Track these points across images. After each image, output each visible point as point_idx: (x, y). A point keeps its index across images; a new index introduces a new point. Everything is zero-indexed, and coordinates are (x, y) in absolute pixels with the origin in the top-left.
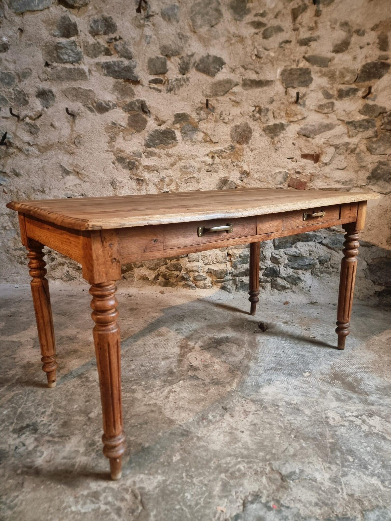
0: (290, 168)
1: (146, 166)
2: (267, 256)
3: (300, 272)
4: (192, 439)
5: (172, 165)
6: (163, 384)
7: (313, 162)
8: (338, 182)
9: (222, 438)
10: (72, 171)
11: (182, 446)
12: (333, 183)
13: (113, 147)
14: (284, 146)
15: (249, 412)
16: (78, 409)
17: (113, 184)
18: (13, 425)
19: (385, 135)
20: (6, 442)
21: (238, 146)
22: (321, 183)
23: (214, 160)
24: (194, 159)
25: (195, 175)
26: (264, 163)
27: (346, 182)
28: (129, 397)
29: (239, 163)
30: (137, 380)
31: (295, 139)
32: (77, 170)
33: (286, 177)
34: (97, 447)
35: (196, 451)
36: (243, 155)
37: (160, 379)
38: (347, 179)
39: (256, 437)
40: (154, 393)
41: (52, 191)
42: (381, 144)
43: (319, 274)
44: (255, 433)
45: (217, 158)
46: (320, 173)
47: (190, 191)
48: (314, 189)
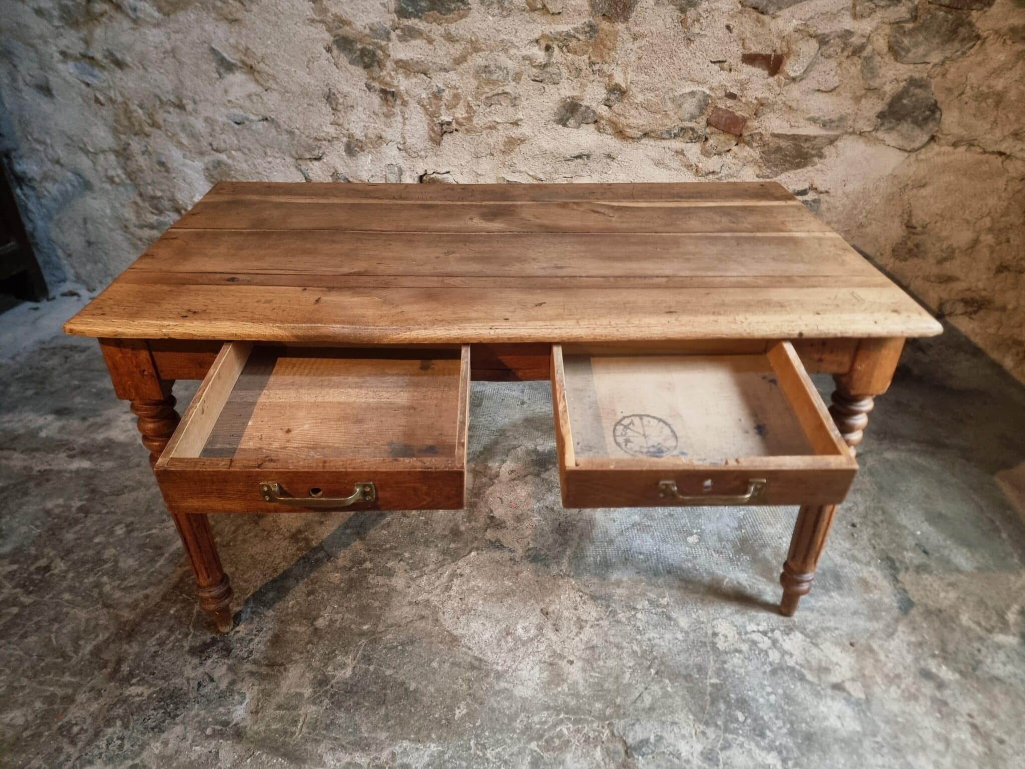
0: (715, 85)
1: (401, 60)
4: (487, 675)
5: (459, 61)
6: (441, 558)
7: (766, 73)
8: (814, 120)
9: (537, 675)
10: (239, 64)
11: (470, 688)
12: (802, 122)
13: (325, 11)
14: (708, 32)
15: (586, 621)
16: (295, 610)
17: (330, 97)
18: (190, 638)
19: (934, 16)
20: (181, 673)
21: (605, 25)
22: (777, 122)
23: (550, 56)
24: (505, 50)
25: (508, 89)
26: (660, 70)
27: (831, 121)
28: (382, 586)
29: (605, 67)
30: (396, 548)
31: (732, 17)
32: (250, 62)
33: (705, 103)
34: (332, 687)
35: (492, 699)
36: (614, 49)
37: (436, 546)
38: (834, 116)
39: (592, 674)
40: (425, 577)
41: (200, 107)
42: (921, 38)
44: (592, 665)
45: (556, 49)
46: (778, 98)
47: (498, 123)
48: (761, 134)
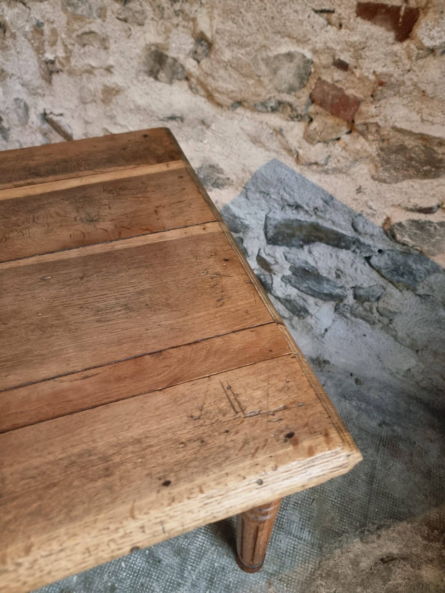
0: (319, 46)
2: (250, 252)
3: (311, 300)
25: (94, 27)
26: (249, 16)
29: (187, 7)
33: (305, 72)
43: (348, 315)
46: (406, 76)
47: (93, 68)
48: (377, 124)
